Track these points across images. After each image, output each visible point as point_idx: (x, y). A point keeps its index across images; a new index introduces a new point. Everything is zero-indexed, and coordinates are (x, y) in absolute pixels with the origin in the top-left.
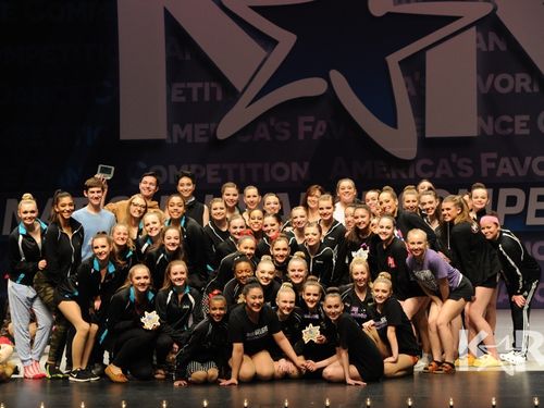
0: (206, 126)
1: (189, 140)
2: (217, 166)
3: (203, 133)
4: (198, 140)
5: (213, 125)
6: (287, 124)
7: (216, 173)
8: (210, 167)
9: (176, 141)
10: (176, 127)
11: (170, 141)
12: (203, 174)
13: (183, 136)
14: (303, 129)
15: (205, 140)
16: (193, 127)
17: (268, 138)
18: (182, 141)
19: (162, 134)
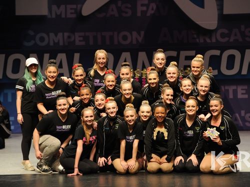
0: (74, 6)
1: (63, 16)
2: (82, 34)
3: (73, 11)
4: (69, 16)
5: (79, 6)
6: (129, 6)
7: (81, 39)
8: (77, 34)
9: (54, 16)
10: (54, 7)
11: (50, 17)
12: (72, 39)
13: (58, 14)
14: (140, 9)
15: (74, 16)
16: (66, 8)
17: (117, 15)
18: (59, 16)
19: (45, 12)
